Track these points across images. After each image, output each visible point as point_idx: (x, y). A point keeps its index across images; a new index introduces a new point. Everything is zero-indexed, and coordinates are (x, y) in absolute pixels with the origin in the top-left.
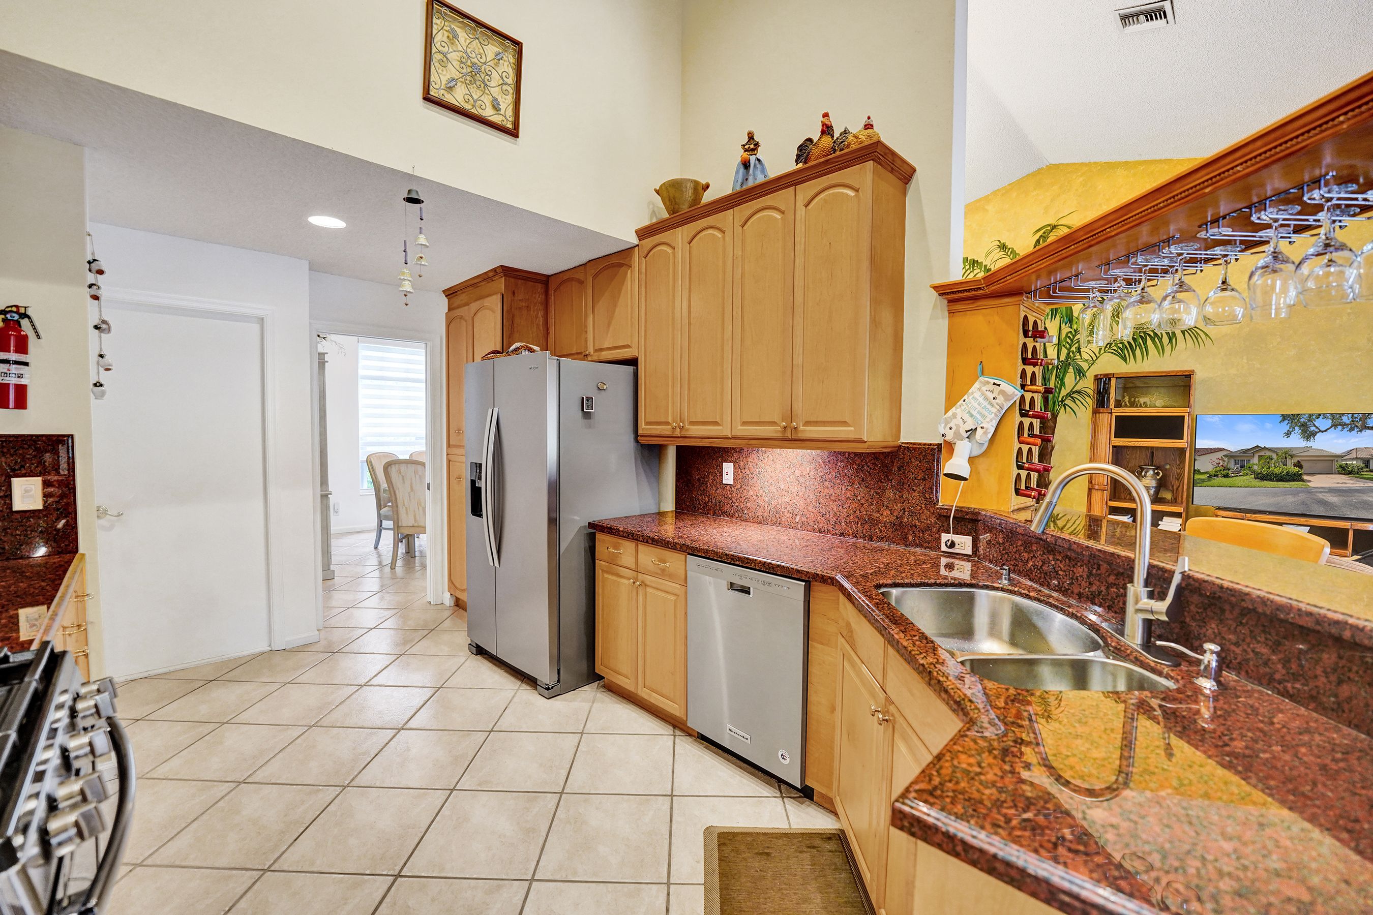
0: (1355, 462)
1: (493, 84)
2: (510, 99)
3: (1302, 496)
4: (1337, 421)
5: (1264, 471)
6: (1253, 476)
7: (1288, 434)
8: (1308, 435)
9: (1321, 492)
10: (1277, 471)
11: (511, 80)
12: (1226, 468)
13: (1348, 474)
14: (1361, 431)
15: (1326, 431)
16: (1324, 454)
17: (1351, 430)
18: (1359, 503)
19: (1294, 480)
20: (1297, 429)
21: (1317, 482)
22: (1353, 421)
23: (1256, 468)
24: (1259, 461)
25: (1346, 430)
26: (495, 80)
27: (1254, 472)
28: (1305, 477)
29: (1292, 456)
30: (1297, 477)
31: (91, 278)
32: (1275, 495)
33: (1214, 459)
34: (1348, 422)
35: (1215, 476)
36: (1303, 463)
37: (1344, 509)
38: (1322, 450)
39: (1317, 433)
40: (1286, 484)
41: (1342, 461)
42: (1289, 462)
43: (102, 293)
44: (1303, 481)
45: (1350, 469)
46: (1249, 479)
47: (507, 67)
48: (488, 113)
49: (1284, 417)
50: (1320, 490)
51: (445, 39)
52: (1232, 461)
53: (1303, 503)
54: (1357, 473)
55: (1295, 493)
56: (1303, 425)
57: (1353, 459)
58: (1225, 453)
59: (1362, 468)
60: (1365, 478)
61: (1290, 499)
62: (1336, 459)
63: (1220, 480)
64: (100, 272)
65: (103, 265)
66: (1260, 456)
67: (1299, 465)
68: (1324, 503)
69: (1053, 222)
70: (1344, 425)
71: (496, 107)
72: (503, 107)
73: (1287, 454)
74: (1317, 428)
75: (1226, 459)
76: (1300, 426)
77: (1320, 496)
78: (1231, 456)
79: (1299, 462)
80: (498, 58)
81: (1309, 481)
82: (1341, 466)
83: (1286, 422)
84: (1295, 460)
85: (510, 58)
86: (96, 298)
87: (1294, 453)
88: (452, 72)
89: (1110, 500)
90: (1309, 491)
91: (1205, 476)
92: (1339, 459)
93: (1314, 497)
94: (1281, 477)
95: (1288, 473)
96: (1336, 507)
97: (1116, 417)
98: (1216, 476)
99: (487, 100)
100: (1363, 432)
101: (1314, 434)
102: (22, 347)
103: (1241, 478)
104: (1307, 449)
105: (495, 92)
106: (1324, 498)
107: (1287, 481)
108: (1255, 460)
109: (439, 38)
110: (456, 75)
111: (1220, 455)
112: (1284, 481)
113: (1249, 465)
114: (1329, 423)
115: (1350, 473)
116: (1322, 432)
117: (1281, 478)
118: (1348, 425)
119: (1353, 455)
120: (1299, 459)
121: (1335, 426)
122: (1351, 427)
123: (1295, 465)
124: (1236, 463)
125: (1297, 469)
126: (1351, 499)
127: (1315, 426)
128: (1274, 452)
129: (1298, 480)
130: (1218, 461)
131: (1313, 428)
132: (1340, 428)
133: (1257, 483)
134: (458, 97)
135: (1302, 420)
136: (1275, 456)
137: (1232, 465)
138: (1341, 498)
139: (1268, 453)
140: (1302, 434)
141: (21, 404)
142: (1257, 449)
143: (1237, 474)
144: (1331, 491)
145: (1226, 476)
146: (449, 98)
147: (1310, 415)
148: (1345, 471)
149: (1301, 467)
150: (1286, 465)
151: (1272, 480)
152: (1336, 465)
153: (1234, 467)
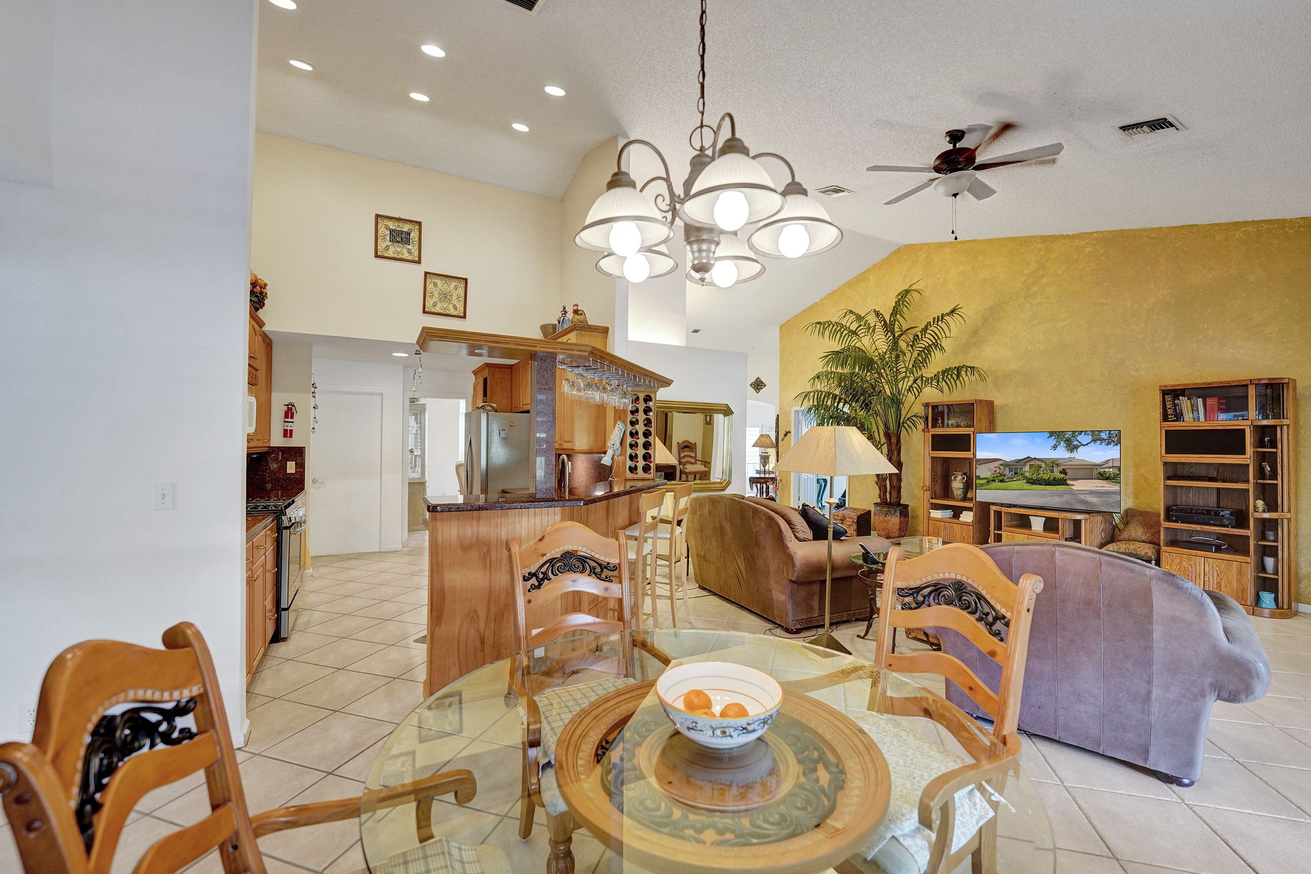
0: (1111, 470)
1: (454, 298)
2: (462, 302)
3: (1067, 497)
4: (1096, 437)
5: (1035, 477)
6: (1025, 481)
7: (1055, 447)
8: (1072, 447)
9: (1083, 494)
10: (1046, 477)
11: (463, 295)
12: (1001, 475)
13: (1105, 480)
15: (1087, 445)
16: (1085, 463)
17: (1109, 444)
18: (1115, 503)
19: (1060, 484)
21: (1079, 485)
22: (1110, 437)
23: (1027, 474)
24: (1030, 469)
25: (1104, 444)
26: (455, 297)
27: (1026, 478)
28: (1069, 482)
29: (1058, 465)
30: (1062, 482)
31: (313, 390)
32: (1044, 496)
33: (992, 468)
34: (1106, 437)
35: (992, 481)
36: (1067, 471)
37: (1102, 508)
38: (1084, 460)
39: (1079, 446)
40: (1053, 487)
41: (1101, 469)
42: (1055, 469)
43: (316, 395)
44: (1068, 485)
45: (1107, 475)
46: (1022, 483)
47: (461, 291)
48: (452, 311)
49: (1052, 434)
50: (1082, 492)
51: (432, 287)
52: (1007, 469)
53: (1067, 503)
54: (1114, 479)
55: (1060, 495)
56: (1067, 440)
57: (1110, 468)
58: (1001, 462)
61: (1056, 499)
62: (1095, 467)
63: (997, 484)
64: (316, 388)
65: (317, 385)
66: (1030, 465)
67: (1064, 472)
68: (1086, 503)
69: (906, 288)
70: (1102, 440)
71: (455, 307)
72: (458, 308)
73: (1053, 464)
74: (1079, 442)
75: (1002, 468)
76: (1065, 441)
77: (1082, 497)
78: (1006, 465)
79: (1064, 470)
80: (456, 288)
81: (1073, 485)
82: (1099, 473)
83: (1053, 437)
84: (1061, 468)
85: (463, 285)
86: (314, 397)
87: (1060, 462)
88: (435, 299)
89: (932, 498)
90: (1073, 493)
91: (985, 481)
92: (1098, 468)
93: (1077, 497)
94: (1049, 481)
95: (1054, 479)
96: (1095, 505)
97: (932, 435)
98: (994, 481)
99: (451, 306)
100: (1117, 446)
101: (1076, 447)
102: (292, 417)
103: (1015, 482)
104: (1070, 459)
105: (455, 302)
106: (1085, 498)
107: (1054, 485)
108: (1027, 468)
109: (430, 286)
110: (436, 300)
111: (997, 464)
112: (1051, 485)
113: (1021, 472)
114: (1089, 438)
115: (1107, 479)
116: (1084, 445)
117: (1048, 483)
118: (1105, 440)
119: (1110, 464)
120: (1064, 467)
121: (1094, 441)
122: (1108, 442)
123: (1060, 473)
124: (1010, 471)
125: (1062, 476)
127: (1077, 440)
128: (1043, 461)
129: (1063, 484)
130: (995, 469)
131: (1076, 443)
132: (1099, 442)
133: (1028, 486)
134: (438, 309)
135: (1066, 436)
136: (1043, 465)
137: (1007, 472)
138: (1100, 499)
139: (1038, 463)
140: (1066, 447)
141: (291, 436)
142: (1029, 459)
143: (1011, 479)
144: (1091, 493)
145: (1002, 481)
146: (434, 310)
147: (1074, 432)
148: (1103, 477)
149: (1066, 474)
150: (1053, 472)
151: (1041, 484)
152: (1096, 472)
153: (1009, 474)
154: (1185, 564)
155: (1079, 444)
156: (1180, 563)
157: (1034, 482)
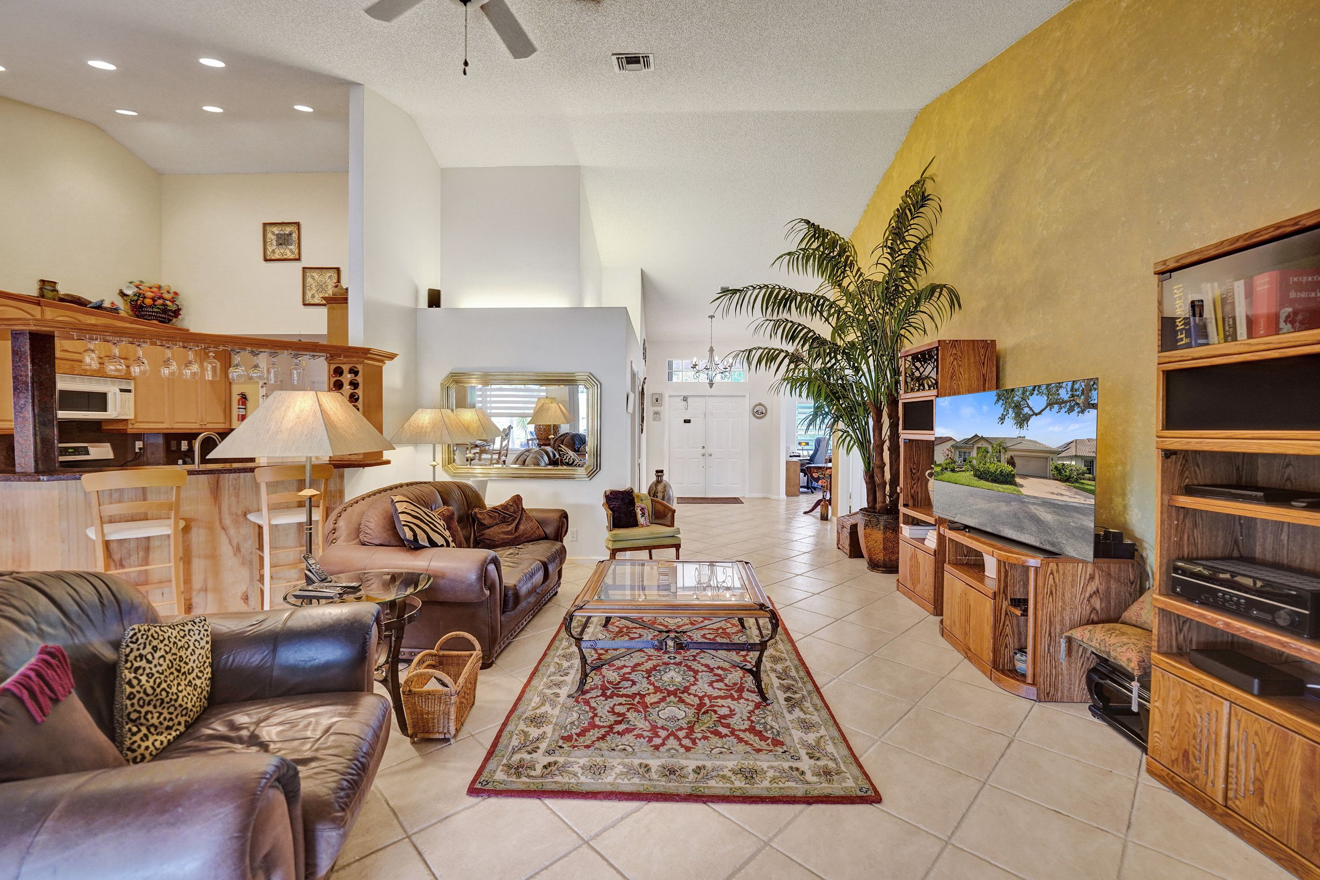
0: (1073, 463)
3: (1014, 506)
4: (1053, 398)
5: (982, 467)
6: (972, 473)
7: (1002, 419)
8: (1022, 420)
9: (1033, 504)
10: (992, 468)
12: (952, 461)
14: (1082, 412)
15: (1040, 413)
16: (1038, 448)
17: (1071, 410)
18: (1078, 527)
19: (1007, 483)
20: (1010, 411)
21: (1031, 487)
22: (1073, 396)
23: (975, 462)
24: (978, 454)
25: (1064, 410)
27: (973, 468)
28: (1018, 480)
29: (1006, 449)
30: (1007, 479)
32: (990, 500)
33: (945, 450)
34: (1066, 398)
36: (1016, 460)
37: (1058, 535)
38: (1035, 442)
39: (1030, 416)
40: (1000, 487)
41: (1059, 458)
42: (1003, 457)
44: (1015, 484)
45: (1067, 473)
46: (969, 476)
49: (998, 396)
50: (1033, 500)
52: (957, 453)
53: (1015, 515)
54: (1076, 481)
55: (1009, 501)
56: (1016, 406)
57: (1071, 458)
59: (1083, 474)
60: (1086, 490)
61: (1004, 508)
62: (1051, 456)
63: (948, 474)
66: (978, 448)
67: (1011, 462)
68: (1036, 520)
70: (1061, 403)
73: (1001, 446)
74: (1031, 409)
75: (952, 450)
76: (1014, 408)
77: (1033, 509)
78: (956, 447)
79: (1012, 458)
81: (1022, 486)
82: (1056, 468)
83: (1001, 402)
84: (1008, 456)
87: (1008, 445)
90: (1021, 500)
91: (939, 469)
92: (1055, 456)
93: (1026, 508)
94: (995, 476)
95: (1002, 473)
96: (1050, 529)
98: (946, 469)
100: (1086, 412)
101: (1027, 418)
103: (963, 474)
104: (1020, 440)
106: (1037, 512)
107: (1001, 483)
108: (974, 454)
111: (949, 445)
112: (998, 483)
113: (969, 459)
114: (1044, 401)
115: (1067, 479)
116: (1036, 414)
117: (995, 478)
118: (1066, 402)
119: (1072, 452)
120: (1012, 453)
121: (1050, 405)
122: (1070, 406)
123: (1008, 463)
124: (960, 456)
125: (1010, 468)
126: (1068, 520)
127: (1028, 406)
128: (990, 443)
129: (1011, 484)
130: (947, 452)
131: (1026, 410)
132: (1056, 407)
133: (976, 481)
135: (1015, 399)
136: (990, 450)
137: (957, 458)
138: (1054, 517)
139: (985, 445)
140: (1015, 418)
142: (976, 438)
143: (961, 469)
144: (1046, 503)
145: (953, 470)
147: (1024, 391)
148: (1062, 476)
149: (1014, 465)
150: (999, 461)
151: (987, 480)
152: (1051, 465)
153: (959, 461)
154: (1189, 708)
155: (1031, 413)
156: (1181, 702)
157: (982, 475)
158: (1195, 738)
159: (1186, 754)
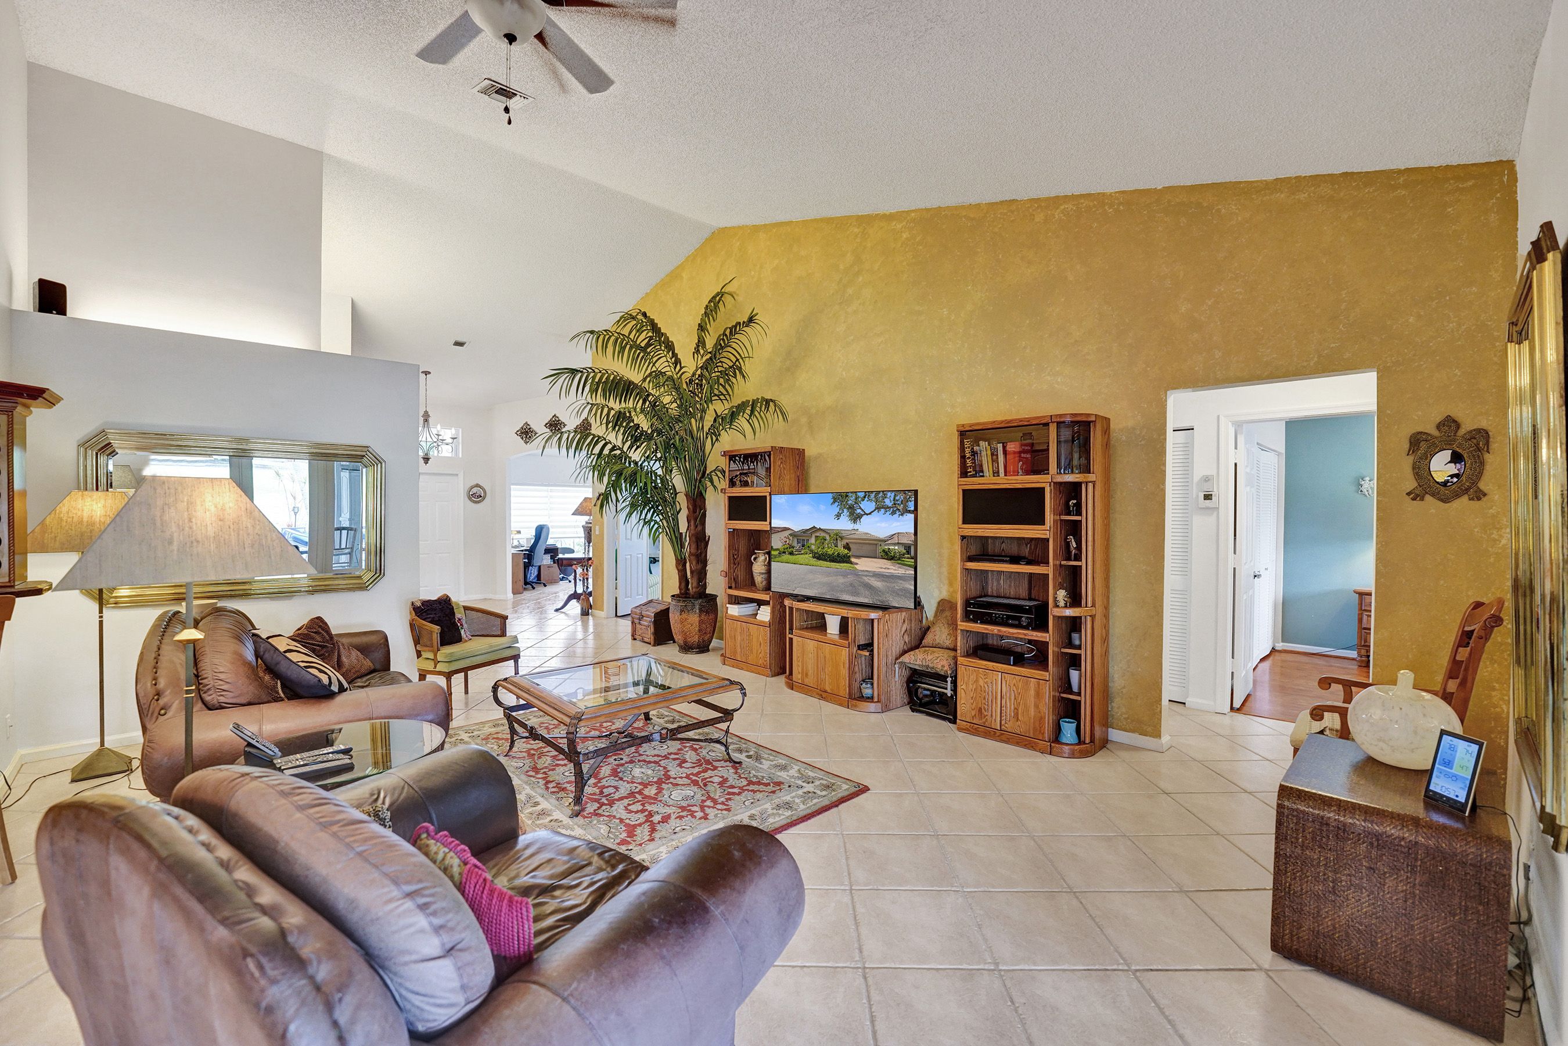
0: (895, 548)
3: (851, 578)
4: (880, 503)
5: (820, 551)
6: (811, 555)
7: (838, 516)
8: (856, 518)
9: (866, 576)
10: (830, 552)
12: (790, 546)
13: (891, 560)
14: (902, 515)
15: (870, 514)
16: (869, 537)
17: (893, 513)
18: (901, 590)
19: (844, 562)
20: (845, 510)
21: (864, 565)
22: (895, 504)
23: (813, 547)
24: (816, 541)
25: (888, 513)
27: (812, 551)
28: (853, 560)
29: (842, 538)
30: (845, 559)
32: (829, 575)
33: (782, 537)
34: (890, 505)
36: (851, 546)
37: (886, 595)
38: (866, 533)
39: (862, 515)
40: (837, 565)
41: (886, 545)
42: (839, 544)
44: (851, 563)
45: (892, 554)
46: (807, 558)
49: (835, 498)
50: (866, 573)
52: (796, 540)
53: (851, 585)
54: (899, 559)
55: (845, 575)
56: (850, 507)
57: (895, 544)
58: (790, 532)
59: (904, 554)
60: (906, 565)
61: (841, 580)
62: (880, 543)
63: (786, 557)
66: (816, 537)
67: (847, 547)
68: (869, 587)
70: (886, 508)
73: (838, 536)
74: (862, 510)
75: (791, 538)
76: (848, 508)
77: (866, 579)
78: (794, 535)
79: (847, 544)
81: (857, 564)
82: (884, 551)
83: (837, 504)
84: (844, 542)
87: (844, 535)
90: (856, 573)
91: (779, 553)
92: (883, 543)
93: (860, 579)
94: (833, 558)
95: (839, 554)
96: (880, 592)
97: (729, 497)
98: (784, 552)
100: (905, 515)
101: (860, 517)
103: (802, 556)
104: (854, 532)
106: (869, 581)
107: (839, 562)
108: (813, 540)
111: (787, 533)
112: (835, 562)
113: (808, 544)
114: (873, 505)
116: (867, 515)
118: (890, 508)
119: (895, 541)
120: (847, 541)
121: (878, 508)
122: (893, 511)
123: (844, 548)
124: (798, 542)
125: (846, 551)
126: (892, 585)
127: (860, 508)
128: (828, 533)
129: (847, 562)
130: (785, 539)
131: (859, 511)
132: (882, 510)
133: (814, 561)
135: (850, 502)
136: (828, 538)
137: (795, 544)
138: (883, 584)
139: (823, 534)
140: (850, 516)
142: (814, 529)
143: (799, 552)
144: (876, 575)
145: (791, 554)
147: (857, 496)
148: (888, 556)
149: (849, 549)
150: (836, 546)
151: (825, 560)
152: (880, 549)
153: (797, 546)
154: (981, 683)
155: (862, 513)
156: (976, 681)
157: (819, 557)
158: (984, 699)
159: (980, 710)
